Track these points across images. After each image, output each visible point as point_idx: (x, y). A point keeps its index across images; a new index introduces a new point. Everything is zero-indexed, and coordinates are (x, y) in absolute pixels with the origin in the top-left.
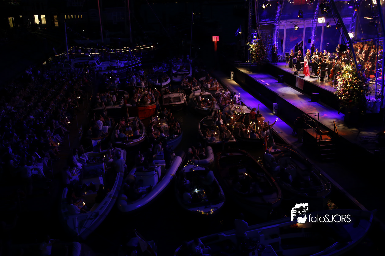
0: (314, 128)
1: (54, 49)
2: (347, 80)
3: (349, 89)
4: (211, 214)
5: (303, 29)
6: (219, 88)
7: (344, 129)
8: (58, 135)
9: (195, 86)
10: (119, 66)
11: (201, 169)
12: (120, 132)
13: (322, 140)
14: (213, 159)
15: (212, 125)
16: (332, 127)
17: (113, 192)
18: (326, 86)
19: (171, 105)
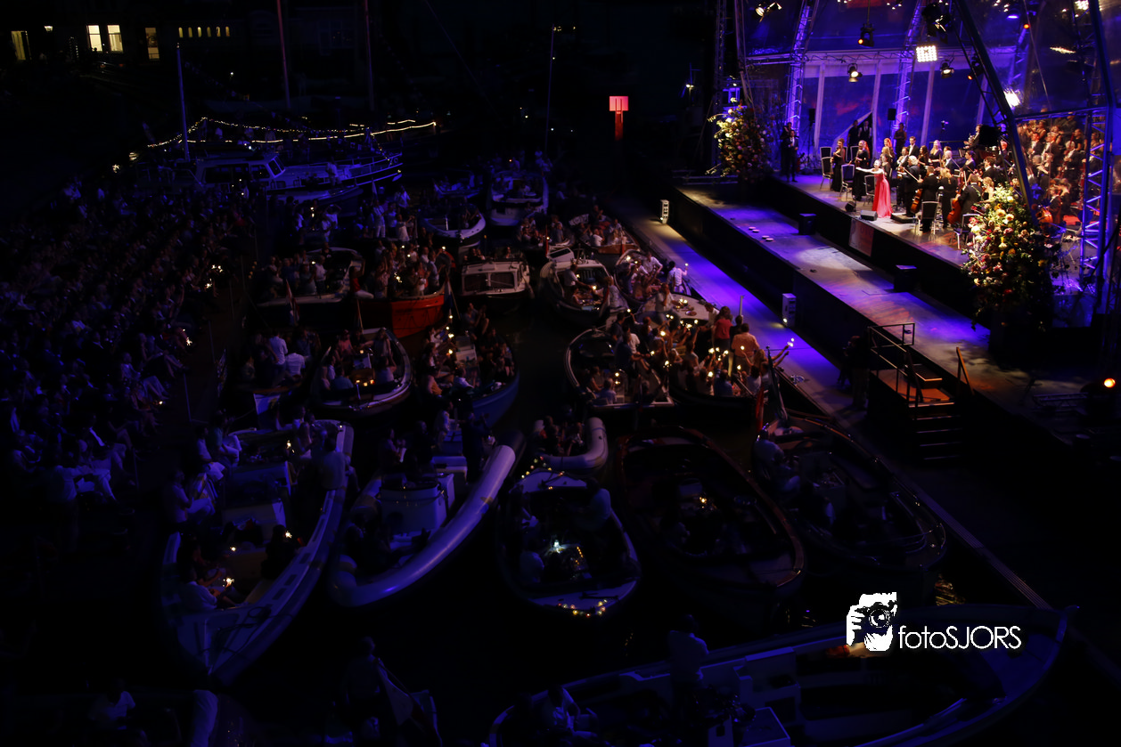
0: (900, 366)
1: (145, 126)
2: (998, 228)
3: (1005, 257)
4: (598, 616)
5: (872, 78)
6: (628, 247)
7: (987, 371)
8: (155, 377)
9: (555, 241)
10: (337, 179)
11: (571, 483)
12: (338, 372)
13: (922, 402)
14: (605, 456)
15: (605, 354)
16: (954, 367)
17: (313, 545)
18: (937, 247)
19: (485, 295)
